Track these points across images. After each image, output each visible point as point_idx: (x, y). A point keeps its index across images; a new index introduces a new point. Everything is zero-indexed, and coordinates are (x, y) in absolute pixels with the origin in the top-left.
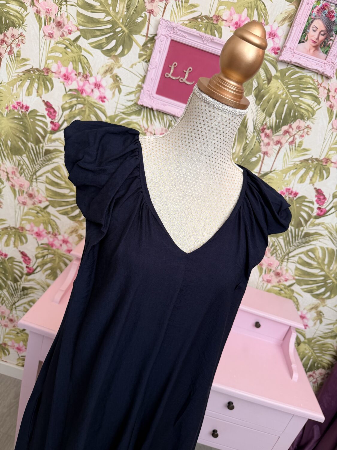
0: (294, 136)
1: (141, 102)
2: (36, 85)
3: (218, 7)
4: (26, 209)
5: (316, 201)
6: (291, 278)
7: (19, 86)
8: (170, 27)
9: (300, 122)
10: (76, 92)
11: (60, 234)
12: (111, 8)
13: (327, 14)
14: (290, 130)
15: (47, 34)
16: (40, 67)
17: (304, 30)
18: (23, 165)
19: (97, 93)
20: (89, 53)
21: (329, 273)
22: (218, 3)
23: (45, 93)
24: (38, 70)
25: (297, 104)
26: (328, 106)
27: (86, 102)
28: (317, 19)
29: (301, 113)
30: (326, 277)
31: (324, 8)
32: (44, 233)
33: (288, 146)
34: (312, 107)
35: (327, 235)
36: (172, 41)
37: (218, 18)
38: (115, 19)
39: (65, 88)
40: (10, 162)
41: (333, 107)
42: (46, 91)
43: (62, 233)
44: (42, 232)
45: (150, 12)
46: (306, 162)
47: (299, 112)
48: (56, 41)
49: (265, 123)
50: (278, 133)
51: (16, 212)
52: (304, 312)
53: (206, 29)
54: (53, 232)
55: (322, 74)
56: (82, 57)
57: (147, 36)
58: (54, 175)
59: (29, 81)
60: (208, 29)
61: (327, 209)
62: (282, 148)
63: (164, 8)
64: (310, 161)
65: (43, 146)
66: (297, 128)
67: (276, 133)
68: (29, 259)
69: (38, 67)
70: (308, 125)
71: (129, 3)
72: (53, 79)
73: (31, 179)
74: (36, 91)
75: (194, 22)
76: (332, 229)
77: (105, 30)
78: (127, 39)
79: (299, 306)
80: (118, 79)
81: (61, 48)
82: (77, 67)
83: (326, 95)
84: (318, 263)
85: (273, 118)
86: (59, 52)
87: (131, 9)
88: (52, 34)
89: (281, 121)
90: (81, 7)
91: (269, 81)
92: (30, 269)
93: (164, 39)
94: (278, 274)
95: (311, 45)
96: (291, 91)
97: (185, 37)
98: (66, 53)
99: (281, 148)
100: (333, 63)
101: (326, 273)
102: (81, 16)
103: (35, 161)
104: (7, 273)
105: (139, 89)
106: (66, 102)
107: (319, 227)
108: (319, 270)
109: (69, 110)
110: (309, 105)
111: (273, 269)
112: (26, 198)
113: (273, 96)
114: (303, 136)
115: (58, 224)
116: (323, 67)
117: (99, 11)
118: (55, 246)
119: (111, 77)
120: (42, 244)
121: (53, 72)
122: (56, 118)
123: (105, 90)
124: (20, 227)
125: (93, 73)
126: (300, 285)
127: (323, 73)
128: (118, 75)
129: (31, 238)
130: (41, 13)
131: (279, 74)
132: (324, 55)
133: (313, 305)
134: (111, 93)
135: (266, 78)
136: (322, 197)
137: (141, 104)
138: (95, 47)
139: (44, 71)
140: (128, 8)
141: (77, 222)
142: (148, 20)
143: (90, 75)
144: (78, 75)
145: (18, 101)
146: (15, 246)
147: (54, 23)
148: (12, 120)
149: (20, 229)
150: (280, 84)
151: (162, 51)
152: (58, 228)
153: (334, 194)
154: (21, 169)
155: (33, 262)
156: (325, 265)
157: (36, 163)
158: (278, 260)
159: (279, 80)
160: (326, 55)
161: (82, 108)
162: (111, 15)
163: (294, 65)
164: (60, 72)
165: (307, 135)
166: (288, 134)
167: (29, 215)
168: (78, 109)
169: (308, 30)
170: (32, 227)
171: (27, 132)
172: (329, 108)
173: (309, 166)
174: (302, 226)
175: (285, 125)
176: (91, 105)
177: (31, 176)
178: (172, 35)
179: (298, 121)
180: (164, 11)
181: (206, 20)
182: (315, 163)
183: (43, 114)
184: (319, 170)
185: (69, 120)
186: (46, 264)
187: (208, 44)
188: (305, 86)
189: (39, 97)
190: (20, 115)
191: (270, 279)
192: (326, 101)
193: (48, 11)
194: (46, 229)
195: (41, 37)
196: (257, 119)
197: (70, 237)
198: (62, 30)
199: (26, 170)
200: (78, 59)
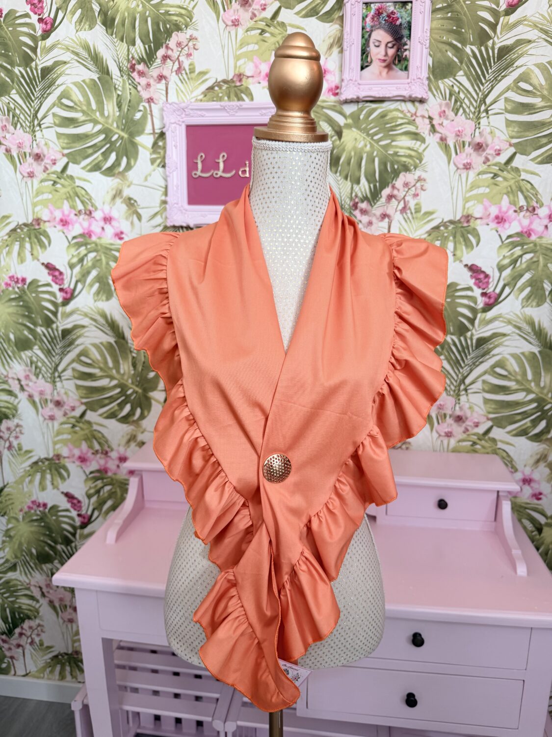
0: (404, 198)
1: (171, 222)
2: (28, 246)
3: (236, 63)
4: (56, 424)
5: (475, 284)
6: (484, 419)
7: (7, 254)
8: (179, 110)
9: (405, 176)
10: (82, 238)
11: (112, 450)
12: (98, 114)
13: (387, 18)
14: (395, 192)
15: (26, 175)
16: (27, 220)
17: (362, 50)
18: (37, 362)
19: (110, 230)
20: (85, 180)
21: (542, 393)
22: (234, 58)
23: (42, 253)
24: (25, 225)
25: (391, 152)
26: (438, 140)
27: (99, 247)
28: (375, 30)
29: (403, 163)
30: (540, 402)
31: (379, 13)
32: (89, 455)
33: (401, 216)
34: (415, 149)
35: (514, 332)
36: (189, 127)
37: (240, 76)
38: (106, 125)
39: (66, 237)
40: (19, 363)
41: (446, 139)
42: (43, 250)
43: (114, 446)
44: (86, 454)
45: (149, 102)
46: (437, 230)
47: (398, 162)
48: (39, 179)
49: (354, 194)
50: (379, 203)
51: (43, 434)
52: (528, 471)
53: (229, 97)
54: (102, 450)
55: (412, 99)
56: (78, 190)
57: (154, 133)
58: (82, 363)
59: (18, 243)
60: (232, 96)
61: (498, 291)
62: (393, 222)
63: (165, 89)
64: (442, 228)
65: (57, 327)
66: (404, 187)
67: (375, 204)
68: (79, 502)
69: (25, 221)
70: (419, 177)
71: (119, 99)
72: (48, 230)
73: (53, 379)
74: (30, 254)
75: (210, 94)
76: (519, 320)
77: (98, 144)
78: (129, 146)
79: (514, 463)
80: (132, 202)
81: (48, 186)
82: (75, 204)
83: (429, 126)
84: (517, 381)
85: (363, 184)
86: (47, 192)
87: (123, 106)
88: (32, 172)
89: (378, 184)
90: (60, 126)
91: (339, 134)
92: (84, 518)
93: (175, 127)
94: (459, 419)
95: (381, 66)
96: (375, 138)
97: (203, 116)
98: (56, 191)
99: (391, 223)
100: (419, 78)
101: (537, 395)
102: (63, 137)
103: (52, 351)
104: (53, 533)
105: (163, 206)
106: (73, 255)
107: (496, 324)
108: (524, 394)
109: (80, 266)
110: (409, 149)
111: (449, 412)
112: (53, 409)
113: (353, 154)
114: (417, 195)
115: (106, 435)
116: (407, 88)
117: (84, 122)
118: (111, 471)
119: (122, 202)
120: (91, 473)
121: (45, 222)
122: (66, 282)
123: (119, 222)
124: (54, 455)
125: (97, 204)
126: (503, 427)
127: (410, 97)
128: (131, 196)
129: (73, 467)
130: (12, 150)
131: (350, 121)
132: (404, 73)
133: (537, 454)
134: (129, 223)
135: (333, 132)
136: (482, 276)
137: (172, 224)
138: (91, 170)
139: (34, 223)
140: (119, 105)
141: (131, 425)
142: (149, 112)
143: (94, 209)
144: (78, 214)
145: (11, 274)
146: (55, 486)
147: (31, 157)
148: (9, 304)
149: (55, 458)
150: (356, 133)
151: (178, 144)
152: (107, 441)
153: (498, 265)
154: (36, 368)
155: (85, 505)
156: (530, 381)
157: (54, 354)
158: (450, 395)
159: (354, 129)
160: (406, 72)
161: (95, 257)
162: (100, 123)
163: (367, 101)
164: (55, 218)
165: (422, 191)
166: (394, 200)
167: (63, 434)
168: (91, 260)
169: (368, 49)
170: (70, 450)
171: (32, 313)
172: (441, 142)
173: (443, 235)
174: (468, 330)
175: (384, 188)
176: (107, 248)
177: (51, 374)
178: (185, 119)
179: (401, 175)
180: (167, 93)
181: (226, 86)
182: (450, 228)
183: (47, 281)
184: (461, 237)
185: (83, 279)
186: (104, 502)
187: (237, 114)
188: (393, 124)
189: (36, 261)
190: (16, 293)
191: (450, 430)
192: (431, 134)
193: (20, 146)
194: (91, 447)
195: (19, 181)
196: (340, 193)
197: (128, 450)
198: (43, 163)
199: (43, 368)
200: (73, 193)
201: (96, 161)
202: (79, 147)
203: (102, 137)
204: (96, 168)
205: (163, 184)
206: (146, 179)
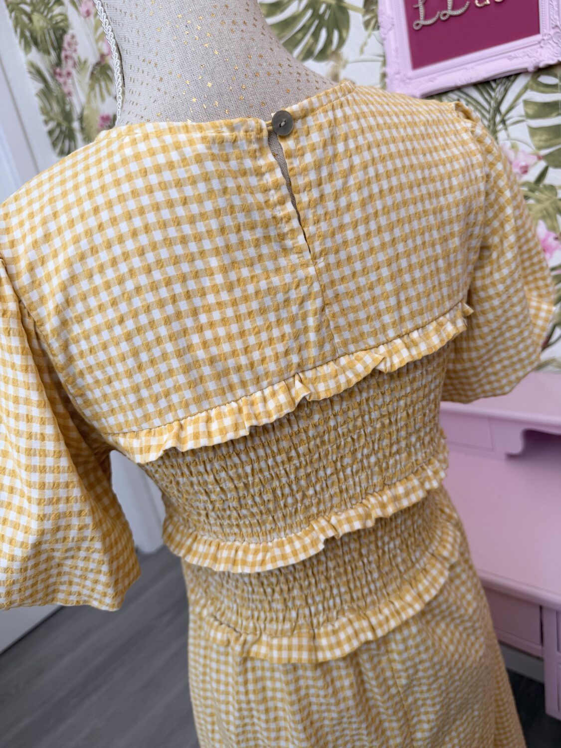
78: (339, 14)
105: (383, 80)
201: (307, 47)
202: (289, 34)
203: (309, 13)
204: (308, 54)
205: (380, 52)
206: (362, 51)
